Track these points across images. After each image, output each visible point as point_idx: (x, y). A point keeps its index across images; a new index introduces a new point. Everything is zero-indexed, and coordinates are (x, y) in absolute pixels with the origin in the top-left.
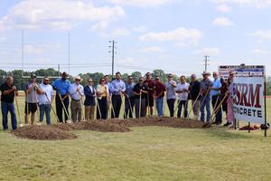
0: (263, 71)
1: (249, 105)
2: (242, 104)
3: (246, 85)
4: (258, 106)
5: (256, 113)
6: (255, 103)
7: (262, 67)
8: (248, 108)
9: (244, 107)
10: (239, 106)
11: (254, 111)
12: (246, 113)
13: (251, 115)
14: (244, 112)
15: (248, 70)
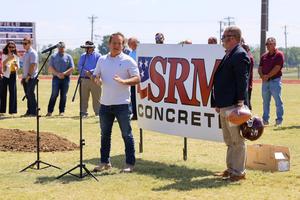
0: (31, 31)
1: (193, 103)
5: (215, 121)
7: (30, 24)
8: (190, 109)
9: (179, 106)
10: (163, 105)
11: (210, 116)
12: (185, 119)
13: (199, 124)
14: (180, 118)
15: (5, 30)
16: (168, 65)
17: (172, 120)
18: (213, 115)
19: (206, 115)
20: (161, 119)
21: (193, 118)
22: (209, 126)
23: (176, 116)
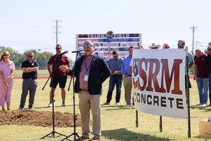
0: (138, 40)
1: (162, 90)
2: (149, 89)
3: (156, 61)
4: (177, 91)
5: (174, 103)
6: (172, 87)
7: (137, 35)
8: (160, 95)
9: (154, 93)
10: (146, 93)
11: (171, 99)
12: (157, 102)
13: (165, 106)
14: (155, 102)
15: (118, 40)
16: (149, 63)
17: (150, 103)
18: (173, 99)
19: (169, 99)
20: (145, 102)
21: (162, 102)
22: (171, 107)
23: (152, 100)
